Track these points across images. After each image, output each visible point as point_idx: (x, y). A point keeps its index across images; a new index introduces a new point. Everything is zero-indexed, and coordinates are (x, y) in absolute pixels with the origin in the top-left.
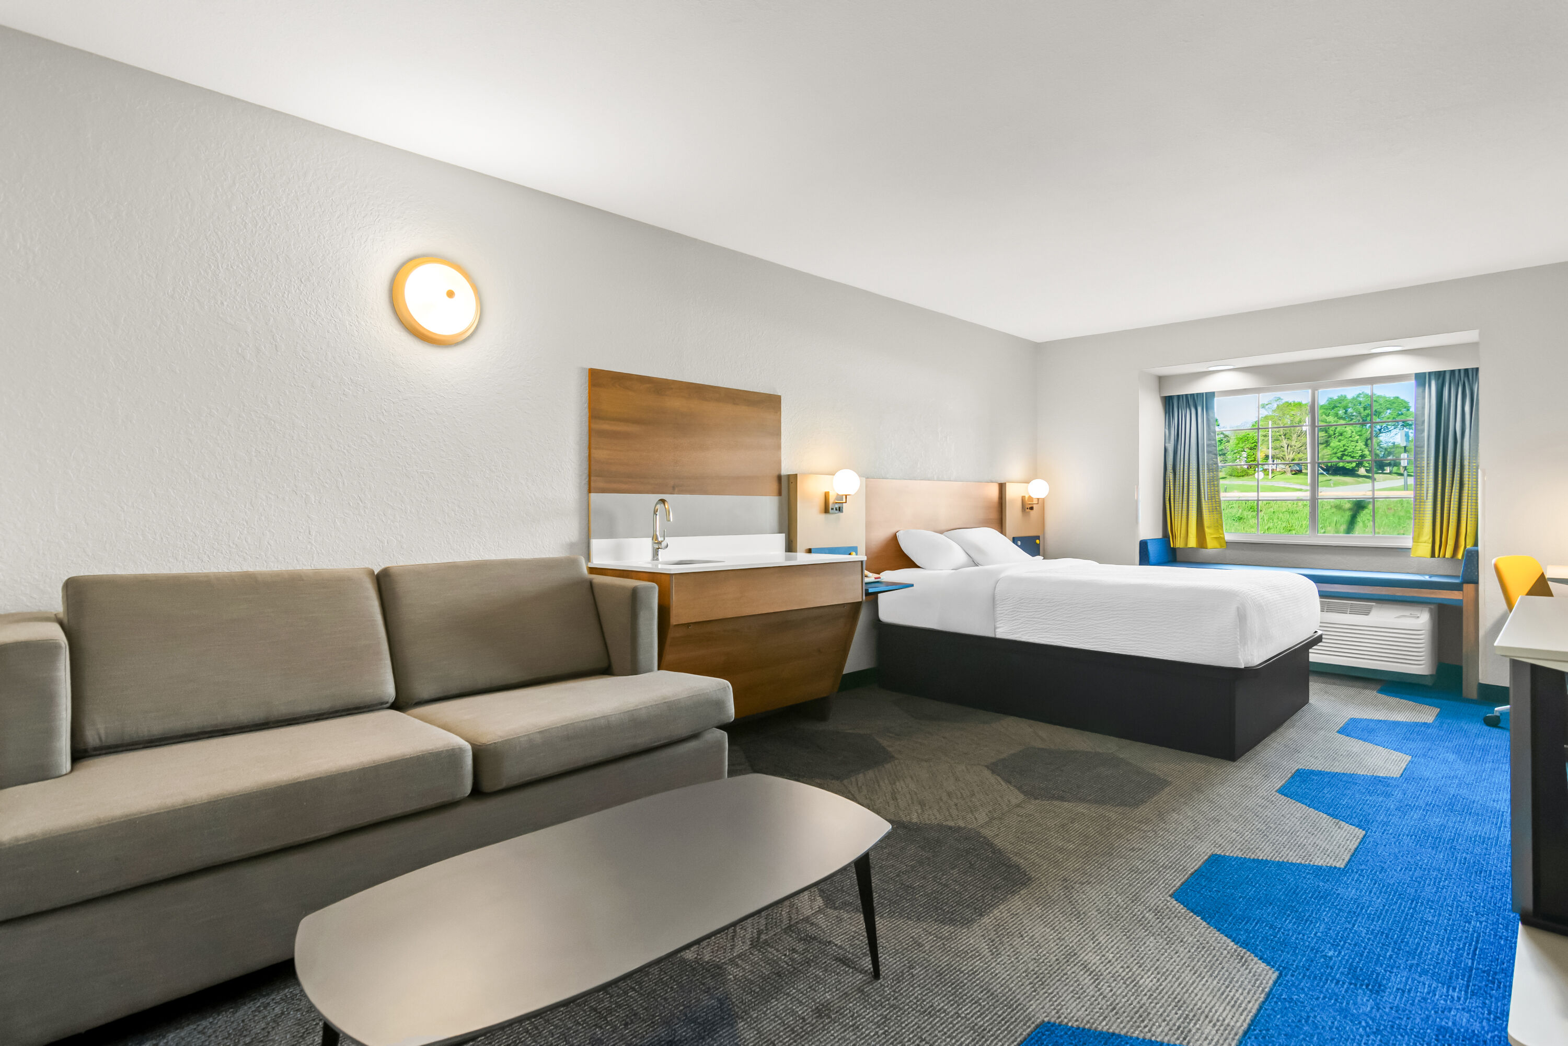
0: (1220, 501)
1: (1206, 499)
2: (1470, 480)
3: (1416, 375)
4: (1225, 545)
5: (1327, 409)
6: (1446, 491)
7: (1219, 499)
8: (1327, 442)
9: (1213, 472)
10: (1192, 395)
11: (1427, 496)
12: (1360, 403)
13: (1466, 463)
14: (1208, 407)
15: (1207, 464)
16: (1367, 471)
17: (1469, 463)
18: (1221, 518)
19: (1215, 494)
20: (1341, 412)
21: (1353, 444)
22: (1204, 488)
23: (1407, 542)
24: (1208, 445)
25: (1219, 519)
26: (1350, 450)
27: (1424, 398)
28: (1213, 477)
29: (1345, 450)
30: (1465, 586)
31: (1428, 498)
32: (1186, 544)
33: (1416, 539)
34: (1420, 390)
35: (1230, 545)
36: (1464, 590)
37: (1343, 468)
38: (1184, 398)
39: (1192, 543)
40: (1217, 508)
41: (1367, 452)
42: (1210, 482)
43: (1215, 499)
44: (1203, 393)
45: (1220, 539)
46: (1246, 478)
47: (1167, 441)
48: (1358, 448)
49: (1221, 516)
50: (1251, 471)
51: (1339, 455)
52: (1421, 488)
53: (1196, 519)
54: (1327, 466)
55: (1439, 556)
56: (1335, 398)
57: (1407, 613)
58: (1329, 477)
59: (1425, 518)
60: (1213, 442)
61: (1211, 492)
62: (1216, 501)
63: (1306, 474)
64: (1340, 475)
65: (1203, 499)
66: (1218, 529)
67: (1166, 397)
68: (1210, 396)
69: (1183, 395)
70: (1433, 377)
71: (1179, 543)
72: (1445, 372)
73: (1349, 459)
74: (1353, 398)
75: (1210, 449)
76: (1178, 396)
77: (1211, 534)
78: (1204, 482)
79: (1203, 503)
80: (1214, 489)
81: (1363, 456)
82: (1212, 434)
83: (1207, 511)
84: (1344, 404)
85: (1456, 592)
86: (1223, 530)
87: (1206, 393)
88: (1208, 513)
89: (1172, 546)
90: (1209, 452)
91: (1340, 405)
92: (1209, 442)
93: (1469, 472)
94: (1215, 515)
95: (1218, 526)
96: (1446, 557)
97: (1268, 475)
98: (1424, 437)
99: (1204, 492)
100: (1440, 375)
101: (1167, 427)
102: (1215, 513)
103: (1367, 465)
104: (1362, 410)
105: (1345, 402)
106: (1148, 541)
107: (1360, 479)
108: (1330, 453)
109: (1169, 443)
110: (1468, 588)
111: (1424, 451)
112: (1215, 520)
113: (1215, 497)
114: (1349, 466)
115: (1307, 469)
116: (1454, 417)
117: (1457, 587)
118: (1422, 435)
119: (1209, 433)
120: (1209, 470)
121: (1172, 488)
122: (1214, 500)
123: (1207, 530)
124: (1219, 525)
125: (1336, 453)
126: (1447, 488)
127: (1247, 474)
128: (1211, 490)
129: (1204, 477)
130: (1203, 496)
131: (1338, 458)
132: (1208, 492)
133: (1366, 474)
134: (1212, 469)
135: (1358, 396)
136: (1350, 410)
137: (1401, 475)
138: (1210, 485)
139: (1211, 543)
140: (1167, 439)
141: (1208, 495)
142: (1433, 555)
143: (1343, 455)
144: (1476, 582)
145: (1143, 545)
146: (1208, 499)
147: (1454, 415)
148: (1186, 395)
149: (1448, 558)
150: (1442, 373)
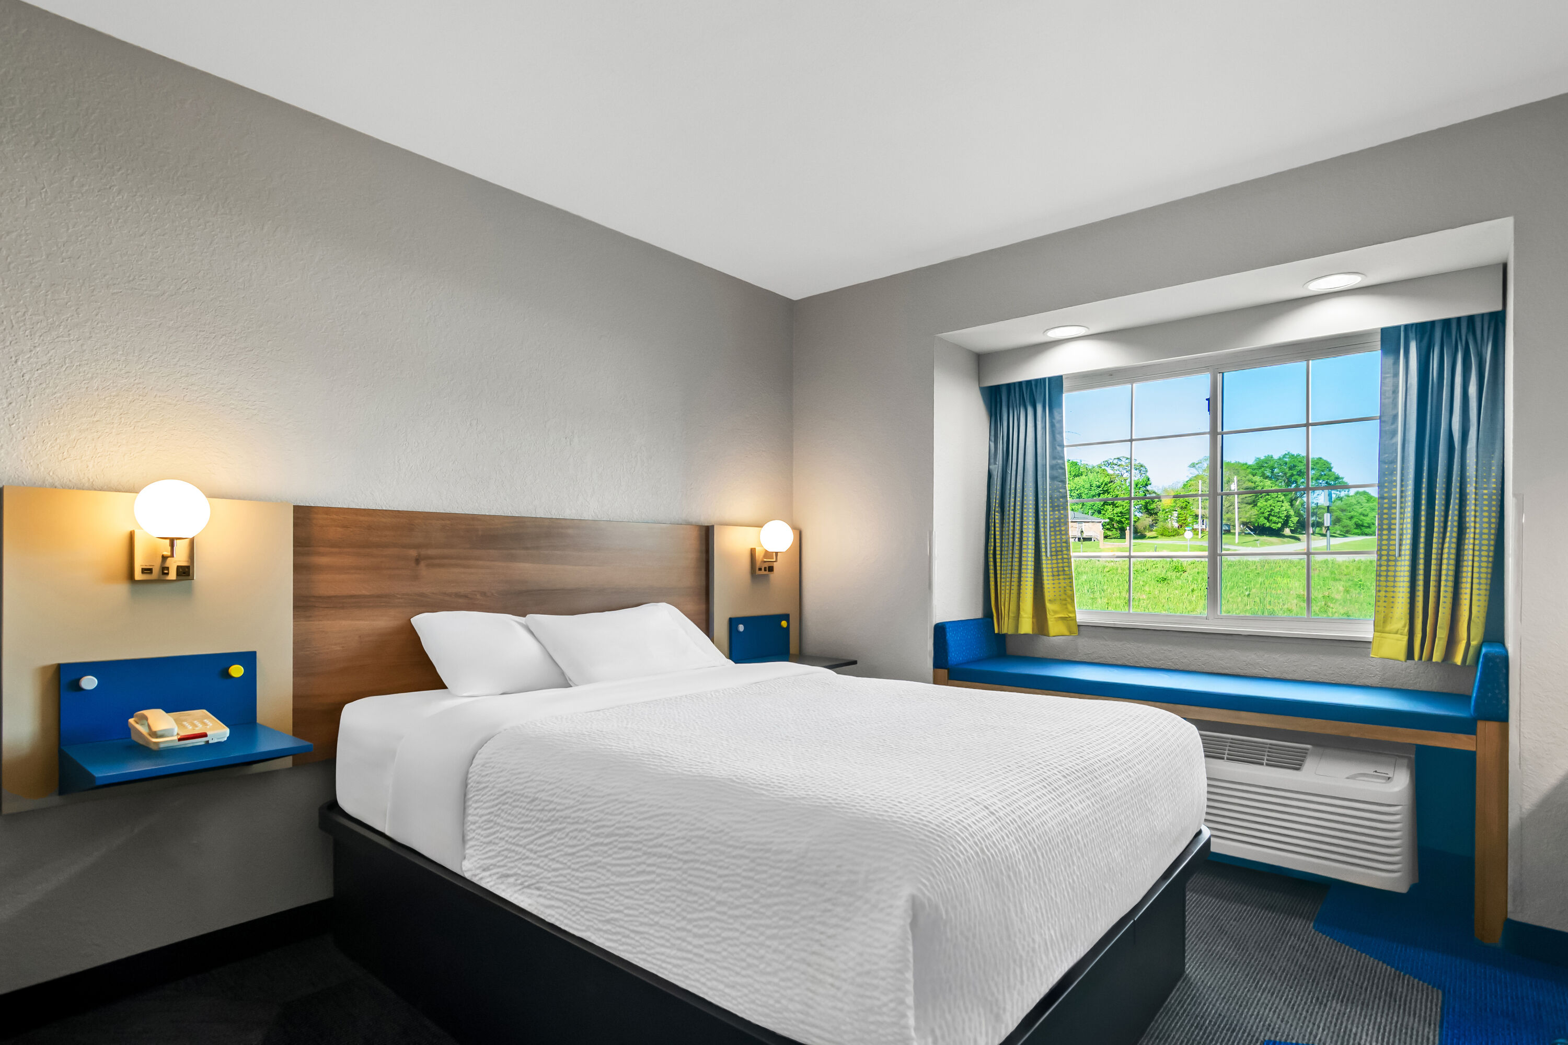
0: (1069, 559)
1: (1049, 554)
2: (1478, 520)
3: (1385, 332)
4: (1075, 629)
5: (1255, 469)
6: (1435, 540)
7: (1068, 555)
8: (1254, 501)
9: (1059, 510)
10: (1029, 383)
11: (1400, 550)
12: (1286, 464)
13: (1471, 489)
14: (1054, 404)
15: (1050, 498)
16: (1292, 531)
17: (1476, 488)
18: (1071, 587)
19: (1061, 547)
20: (1268, 473)
21: (1279, 504)
22: (1045, 536)
23: (1366, 632)
24: (1052, 467)
25: (1068, 588)
26: (1277, 510)
27: (1396, 375)
28: (1059, 519)
29: (1272, 510)
30: (1480, 725)
31: (1403, 553)
32: (1017, 627)
33: (1381, 625)
34: (1390, 360)
35: (1082, 629)
36: (1478, 731)
37: (1270, 529)
38: (1017, 389)
39: (1026, 626)
40: (1064, 572)
41: (1292, 513)
42: (1055, 527)
43: (1062, 555)
44: (1044, 379)
45: (1068, 620)
46: (1177, 537)
47: (992, 461)
48: (1284, 508)
49: (1071, 582)
50: (1181, 531)
51: (1266, 515)
52: (1389, 534)
53: (1032, 588)
54: (1254, 526)
55: (1421, 658)
56: (1263, 458)
57: (1369, 769)
58: (1256, 537)
59: (1395, 589)
60: (1060, 461)
61: (1056, 543)
62: (1063, 559)
63: (1234, 534)
64: (1267, 535)
65: (1044, 554)
66: (1066, 605)
67: (991, 388)
68: (1056, 383)
69: (1014, 383)
70: (1412, 335)
71: (1006, 627)
72: (1433, 323)
73: (1275, 519)
74: (1280, 459)
75: (1055, 473)
76: (1009, 386)
77: (1055, 612)
78: (1045, 528)
79: (1044, 562)
80: (1061, 539)
81: (1288, 517)
82: (1058, 448)
83: (1050, 574)
84: (1271, 463)
85: (1463, 737)
86: (1074, 607)
87: (1050, 379)
88: (1051, 578)
89: (996, 631)
90: (1053, 478)
91: (1266, 465)
92: (1054, 462)
93: (1476, 505)
94: (1062, 581)
95: (1065, 600)
96: (1434, 660)
97: (1198, 534)
98: (1396, 444)
99: (1046, 544)
100: (1423, 331)
101: (993, 439)
102: (1061, 577)
103: (1292, 525)
104: (1287, 470)
105: (1272, 462)
106: (947, 626)
107: (1286, 540)
108: (1257, 513)
109: (995, 464)
110: (1487, 728)
111: (1396, 469)
112: (1062, 589)
113: (1062, 551)
114: (1274, 526)
115: (1235, 529)
116: (1448, 408)
117: (1467, 727)
118: (1394, 440)
119: (1053, 447)
120: (1053, 508)
121: (998, 537)
122: (1060, 557)
123: (1049, 606)
124: (1068, 598)
125: (1263, 513)
126: (1435, 535)
127: (1178, 534)
128: (1055, 539)
129: (1045, 519)
130: (1043, 550)
131: (1265, 518)
132: (1051, 544)
133: (1290, 534)
134: (1058, 506)
135: (1284, 456)
136: (1276, 471)
137: (1324, 535)
138: (1055, 531)
139: (1055, 627)
140: (992, 458)
141: (1051, 548)
142: (1410, 655)
143: (1269, 515)
144: (1503, 717)
145: (940, 630)
146: (1051, 556)
147: (1448, 403)
148: (1020, 383)
149: (1437, 663)
150: (1429, 326)
